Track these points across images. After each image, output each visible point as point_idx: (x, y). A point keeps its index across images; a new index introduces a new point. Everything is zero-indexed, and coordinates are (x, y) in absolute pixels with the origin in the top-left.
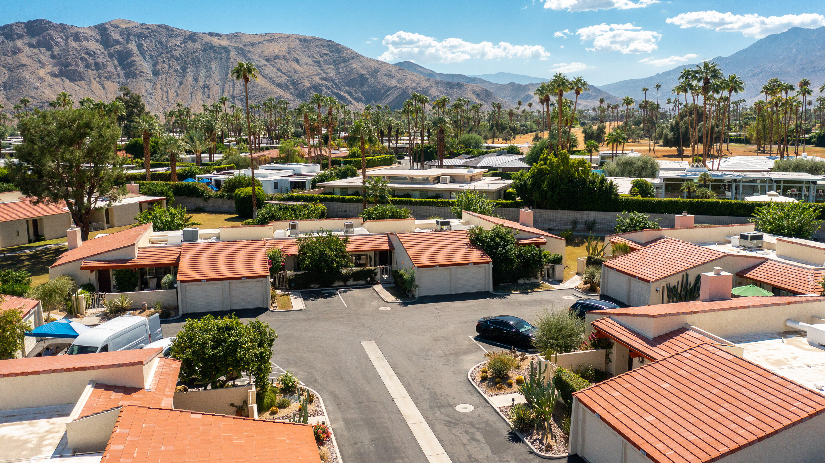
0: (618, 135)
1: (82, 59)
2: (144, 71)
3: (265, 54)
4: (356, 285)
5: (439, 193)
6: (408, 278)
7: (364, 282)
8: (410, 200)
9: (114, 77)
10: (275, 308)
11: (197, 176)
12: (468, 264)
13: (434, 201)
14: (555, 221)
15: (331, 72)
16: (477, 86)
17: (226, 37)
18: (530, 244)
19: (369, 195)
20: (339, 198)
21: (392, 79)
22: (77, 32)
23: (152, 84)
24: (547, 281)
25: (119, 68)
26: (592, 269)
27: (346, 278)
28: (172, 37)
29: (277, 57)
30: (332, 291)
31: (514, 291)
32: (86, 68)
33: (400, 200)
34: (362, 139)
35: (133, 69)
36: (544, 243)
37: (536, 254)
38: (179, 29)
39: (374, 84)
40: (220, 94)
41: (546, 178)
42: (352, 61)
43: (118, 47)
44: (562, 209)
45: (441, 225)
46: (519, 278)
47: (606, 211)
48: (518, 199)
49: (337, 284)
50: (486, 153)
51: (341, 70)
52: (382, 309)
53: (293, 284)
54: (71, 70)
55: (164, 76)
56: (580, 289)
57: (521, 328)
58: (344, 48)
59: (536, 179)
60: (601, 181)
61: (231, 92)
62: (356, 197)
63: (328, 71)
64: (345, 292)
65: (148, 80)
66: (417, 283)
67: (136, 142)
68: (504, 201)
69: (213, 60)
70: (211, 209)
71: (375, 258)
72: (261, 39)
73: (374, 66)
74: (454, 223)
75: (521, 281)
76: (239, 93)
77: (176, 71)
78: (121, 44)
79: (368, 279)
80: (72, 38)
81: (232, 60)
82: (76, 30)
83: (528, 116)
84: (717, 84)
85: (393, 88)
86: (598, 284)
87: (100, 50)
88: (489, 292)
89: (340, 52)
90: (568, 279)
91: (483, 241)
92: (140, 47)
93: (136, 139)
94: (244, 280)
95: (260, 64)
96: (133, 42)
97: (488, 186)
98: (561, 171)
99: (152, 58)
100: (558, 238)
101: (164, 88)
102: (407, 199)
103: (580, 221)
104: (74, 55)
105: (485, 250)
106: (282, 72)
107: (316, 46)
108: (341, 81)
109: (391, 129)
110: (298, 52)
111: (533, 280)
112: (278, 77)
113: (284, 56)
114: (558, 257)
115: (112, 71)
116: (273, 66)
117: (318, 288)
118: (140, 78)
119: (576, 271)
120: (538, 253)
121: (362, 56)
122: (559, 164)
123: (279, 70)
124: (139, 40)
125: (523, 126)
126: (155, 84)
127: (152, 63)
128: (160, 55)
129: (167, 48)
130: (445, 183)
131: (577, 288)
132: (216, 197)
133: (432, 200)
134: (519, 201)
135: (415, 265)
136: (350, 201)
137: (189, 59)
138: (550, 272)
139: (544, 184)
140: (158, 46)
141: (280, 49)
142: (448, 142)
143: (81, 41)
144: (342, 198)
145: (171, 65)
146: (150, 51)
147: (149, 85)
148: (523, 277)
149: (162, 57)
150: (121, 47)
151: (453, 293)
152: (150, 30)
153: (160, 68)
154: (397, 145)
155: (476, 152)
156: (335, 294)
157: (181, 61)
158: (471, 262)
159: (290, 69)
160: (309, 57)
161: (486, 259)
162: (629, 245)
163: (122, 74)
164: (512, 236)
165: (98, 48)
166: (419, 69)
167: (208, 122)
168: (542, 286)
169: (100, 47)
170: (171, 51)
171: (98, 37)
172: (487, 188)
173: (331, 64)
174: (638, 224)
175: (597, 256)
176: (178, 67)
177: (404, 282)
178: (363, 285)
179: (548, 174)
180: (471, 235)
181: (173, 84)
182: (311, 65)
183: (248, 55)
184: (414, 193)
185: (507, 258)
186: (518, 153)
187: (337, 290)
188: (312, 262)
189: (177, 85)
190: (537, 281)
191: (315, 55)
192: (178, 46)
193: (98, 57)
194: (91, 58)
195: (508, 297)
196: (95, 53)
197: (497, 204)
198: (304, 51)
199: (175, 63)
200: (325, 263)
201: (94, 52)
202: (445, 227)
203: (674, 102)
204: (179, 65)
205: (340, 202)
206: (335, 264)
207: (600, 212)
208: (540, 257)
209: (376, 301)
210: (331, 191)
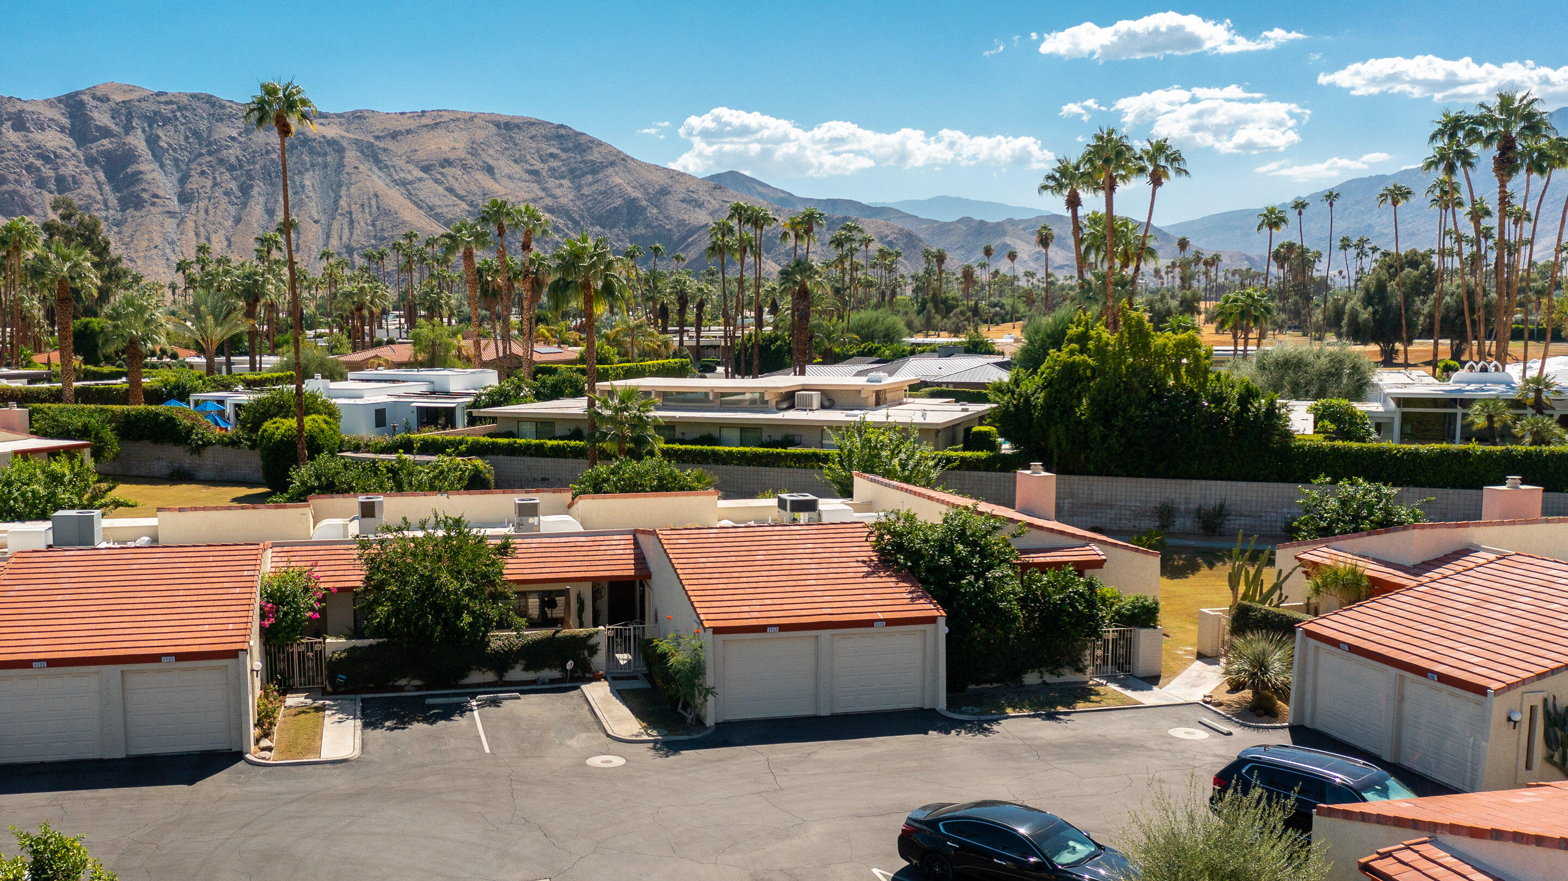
0: (1249, 301)
1: (29, 168)
2: (161, 193)
3: (421, 155)
4: (534, 682)
5: (791, 432)
6: (683, 664)
7: (555, 674)
8: (713, 451)
9: (96, 206)
10: (266, 754)
11: (193, 397)
12: (869, 623)
13: (778, 454)
14: (1111, 507)
15: (564, 193)
16: (887, 225)
17: (337, 121)
18: (1058, 565)
19: (604, 435)
20: (528, 446)
21: (697, 209)
22: (21, 111)
23: (177, 221)
24: (1112, 679)
25: (107, 188)
26: (1256, 643)
27: (502, 661)
28: (222, 120)
29: (446, 162)
30: (456, 700)
31: (1014, 708)
32: (37, 187)
33: (686, 451)
34: (586, 286)
35: (137, 188)
36: (1099, 564)
37: (1081, 595)
38: (237, 104)
39: (657, 219)
40: (321, 242)
41: (1086, 389)
42: (610, 170)
43: (105, 141)
44: (1129, 475)
45: (793, 510)
46: (1025, 669)
47: (1255, 479)
48: (1006, 448)
49: (476, 677)
50: (912, 353)
51: (586, 191)
52: (596, 761)
53: (342, 678)
54: (7, 192)
55: (202, 205)
56: (1219, 704)
57: (1058, 852)
58: (592, 141)
59: (1058, 391)
60: (1241, 395)
61: (345, 239)
62: (572, 443)
63: (558, 192)
64: (495, 703)
65: (169, 212)
66: (709, 681)
67: (86, 325)
68: (968, 454)
69: (307, 170)
70: (210, 475)
71: (595, 600)
72: (412, 124)
73: (660, 180)
74: (830, 507)
75: (1031, 678)
76: (363, 241)
77: (227, 193)
78: (114, 136)
79: (570, 665)
80: (9, 123)
81: (347, 169)
82: (19, 106)
83: (1006, 283)
84: (1540, 150)
85: (701, 228)
86: (1283, 692)
87: (67, 149)
88: (934, 710)
89: (584, 151)
90: (1174, 674)
91: (916, 555)
92: (152, 141)
93: (85, 320)
94: (166, 663)
95: (410, 177)
96: (139, 132)
97: (924, 416)
98: (1127, 368)
99: (177, 167)
100: (1137, 550)
101: (202, 229)
102: (706, 447)
103: (1182, 507)
104: (13, 159)
105: (922, 581)
106: (457, 196)
107: (532, 138)
108: (586, 214)
109: (687, 302)
110: (491, 152)
111: (1069, 676)
112: (446, 206)
113: (461, 160)
114: (1144, 606)
115: (93, 193)
116: (437, 181)
117: (419, 688)
118: (151, 208)
119: (1194, 650)
120: (1087, 593)
121: (633, 159)
122: (1122, 350)
123: (450, 190)
124: (150, 126)
125: (995, 305)
126: (182, 221)
127: (179, 175)
128: (195, 159)
129: (210, 144)
130: (807, 407)
131: (1207, 702)
132: (221, 442)
133: (771, 450)
134: (1010, 452)
135: (706, 624)
136: (557, 452)
137: (258, 167)
138: (1121, 651)
139: (1080, 403)
140: (191, 140)
141: (452, 144)
142: (819, 326)
143: (28, 130)
144: (536, 445)
145: (219, 180)
146: (174, 150)
147: (171, 224)
148: (1036, 665)
149: (200, 164)
150: (112, 142)
151: (825, 712)
152: (175, 106)
153: (194, 187)
154: (698, 341)
155: (887, 352)
156: (462, 709)
157: (239, 172)
158: (881, 616)
159: (473, 188)
160: (516, 161)
161: (927, 608)
162: (1367, 573)
163: (113, 201)
164: (1004, 539)
165: (64, 144)
166: (759, 189)
167: (248, 277)
168: (1098, 694)
169: (69, 142)
170: (218, 150)
171: (65, 121)
172: (921, 420)
173: (563, 177)
174: (1365, 512)
175: (1263, 601)
176: (233, 185)
177: (669, 676)
178: (552, 681)
179: (1093, 378)
180: (881, 536)
181: (222, 220)
182: (521, 180)
183: (385, 158)
184: (726, 433)
185: (992, 607)
186: (990, 352)
187: (473, 696)
188: (396, 612)
189: (229, 223)
190: (1079, 677)
191: (528, 157)
192: (233, 139)
193: (64, 164)
194: (48, 166)
195: (995, 728)
196: (56, 156)
197: (949, 460)
198: (506, 149)
199: (227, 176)
200: (437, 616)
201: (55, 153)
202: (803, 517)
203: (1356, 246)
204: (235, 179)
205: (531, 455)
206: (467, 618)
207: (1240, 484)
208: (1091, 604)
209: (584, 735)
210: (514, 426)
